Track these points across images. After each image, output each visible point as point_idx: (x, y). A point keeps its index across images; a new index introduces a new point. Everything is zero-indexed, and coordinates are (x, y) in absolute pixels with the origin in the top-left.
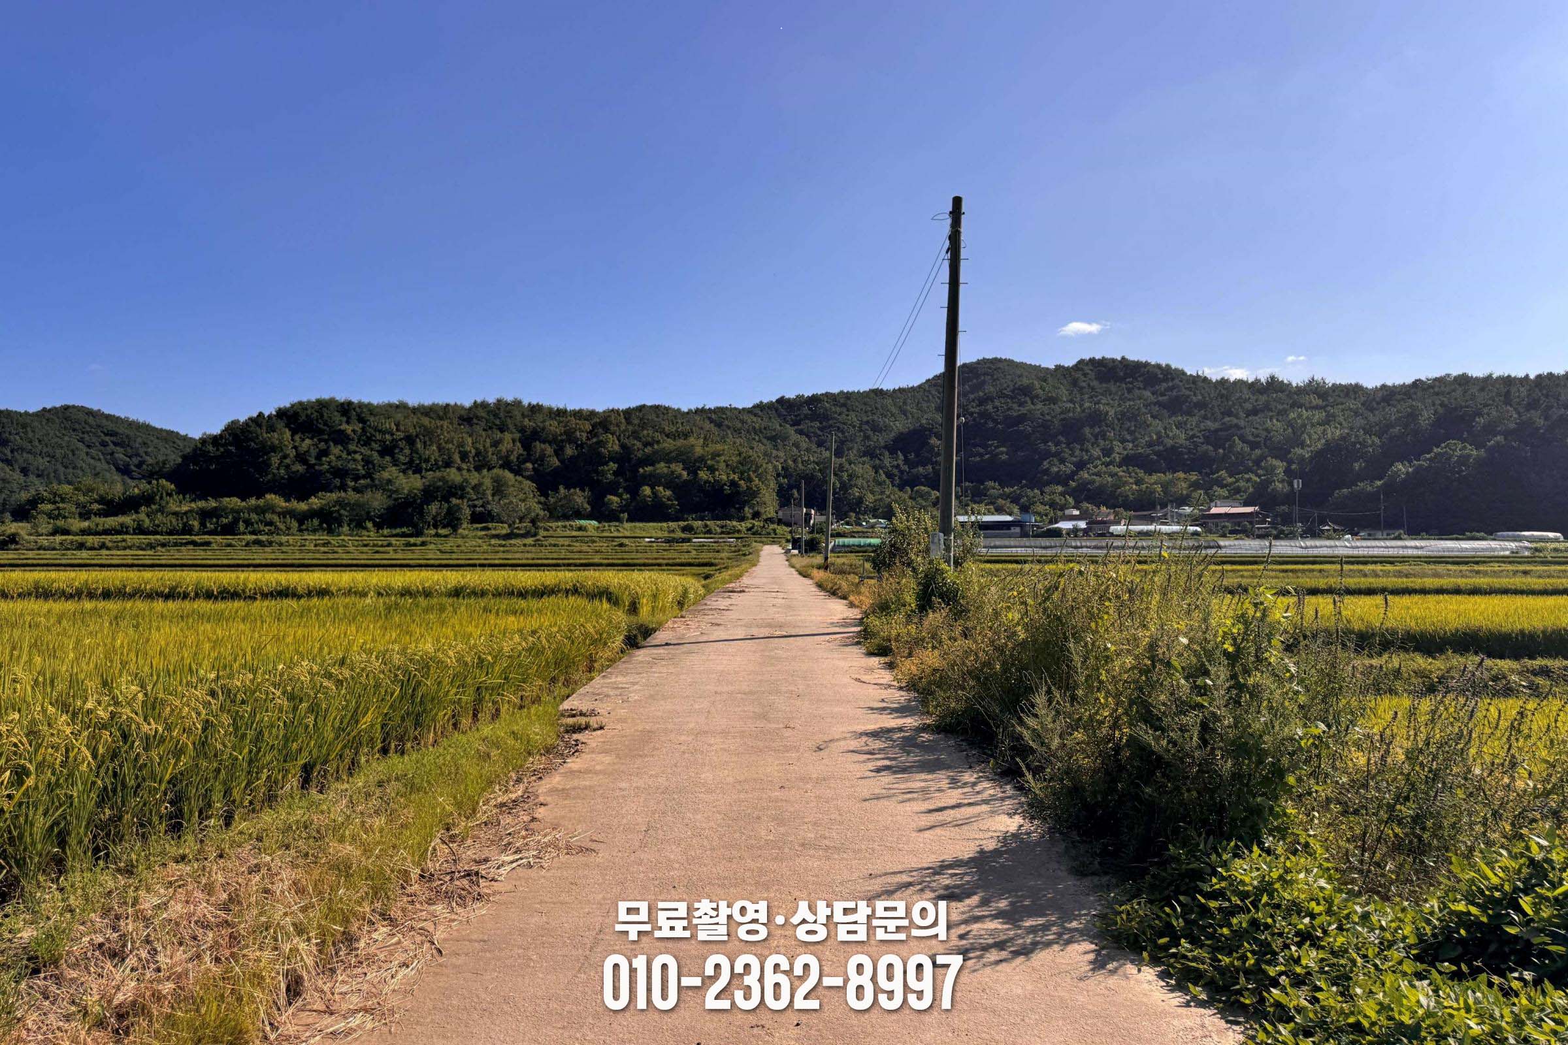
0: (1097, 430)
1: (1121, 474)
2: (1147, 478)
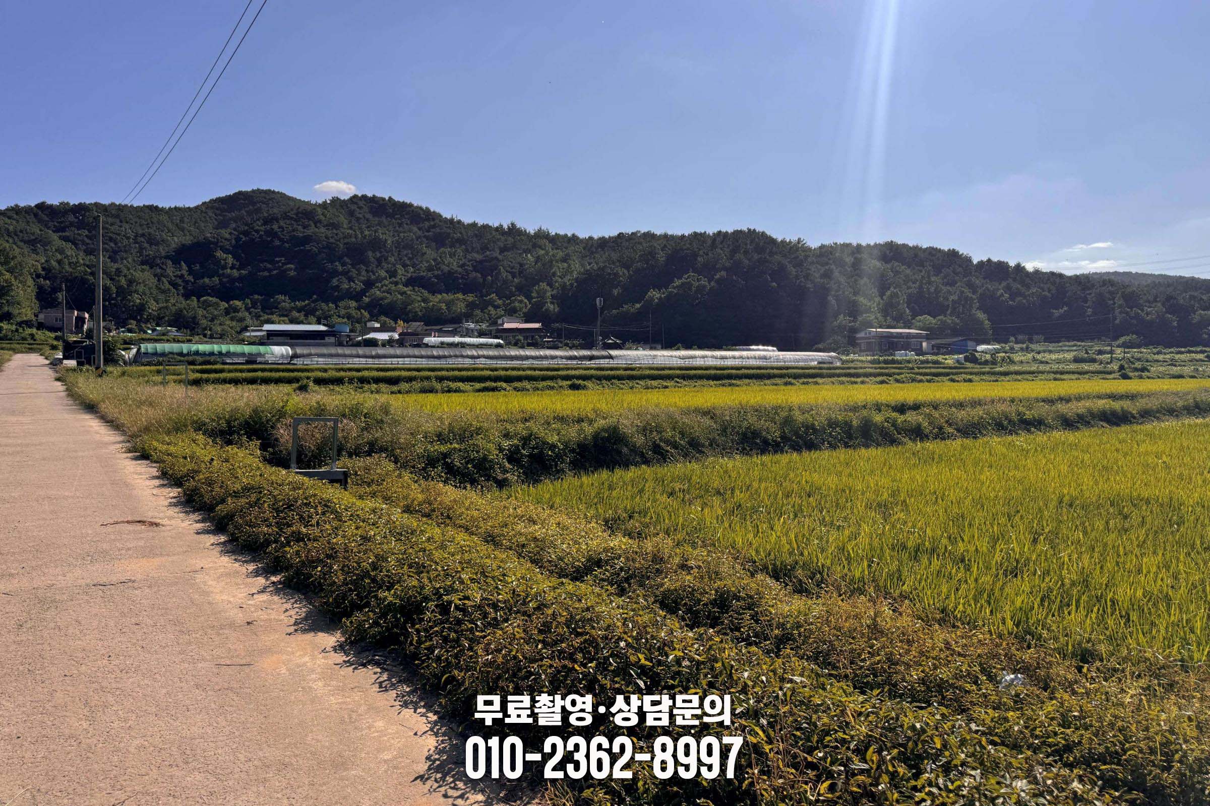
0: (378, 255)
1: (409, 292)
2: (431, 297)
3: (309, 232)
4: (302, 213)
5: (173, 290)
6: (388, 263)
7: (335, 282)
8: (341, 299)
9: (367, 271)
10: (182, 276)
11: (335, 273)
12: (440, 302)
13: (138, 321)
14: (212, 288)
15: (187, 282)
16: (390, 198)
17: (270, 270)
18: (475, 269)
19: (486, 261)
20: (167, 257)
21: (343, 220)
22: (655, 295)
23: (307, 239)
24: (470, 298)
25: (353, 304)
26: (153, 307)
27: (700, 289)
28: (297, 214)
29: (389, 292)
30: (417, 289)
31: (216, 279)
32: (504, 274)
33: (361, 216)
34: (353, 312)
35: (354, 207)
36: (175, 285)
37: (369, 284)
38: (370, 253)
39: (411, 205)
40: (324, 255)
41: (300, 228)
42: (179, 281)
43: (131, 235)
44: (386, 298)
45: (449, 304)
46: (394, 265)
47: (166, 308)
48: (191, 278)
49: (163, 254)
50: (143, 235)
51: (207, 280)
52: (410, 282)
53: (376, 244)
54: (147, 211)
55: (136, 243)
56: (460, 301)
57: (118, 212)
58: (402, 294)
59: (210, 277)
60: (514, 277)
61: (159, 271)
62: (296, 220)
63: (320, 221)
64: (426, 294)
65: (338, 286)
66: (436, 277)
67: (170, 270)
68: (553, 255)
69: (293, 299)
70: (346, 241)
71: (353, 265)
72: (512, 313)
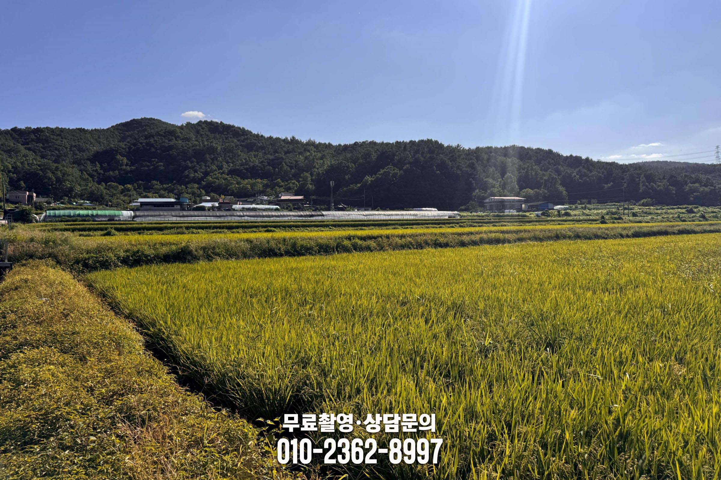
0: (212, 156)
1: (229, 179)
2: (242, 181)
3: (171, 143)
4: (168, 132)
5: (90, 179)
6: (218, 161)
7: (186, 173)
8: (188, 183)
9: (206, 166)
10: (96, 171)
11: (187, 168)
12: (247, 184)
13: (69, 197)
14: (115, 178)
15: (99, 174)
16: (221, 122)
17: (148, 166)
18: (269, 164)
19: (275, 160)
20: (88, 159)
21: (192, 136)
22: (369, 179)
23: (171, 148)
24: (265, 181)
25: (196, 186)
26: (78, 189)
27: (395, 175)
28: (165, 133)
29: (217, 178)
30: (234, 176)
31: (117, 172)
32: (285, 167)
33: (203, 133)
34: (196, 191)
35: (200, 128)
36: (92, 176)
37: (206, 174)
38: (207, 156)
39: (233, 126)
40: (180, 157)
41: (167, 141)
42: (95, 173)
43: (68, 146)
44: (215, 182)
45: (252, 185)
46: (221, 162)
47: (86, 189)
48: (102, 172)
49: (86, 157)
50: (75, 146)
51: (111, 173)
52: (231, 172)
53: (212, 150)
54: (78, 131)
55: (71, 150)
56: (260, 183)
57: (60, 132)
58: (225, 179)
59: (113, 170)
60: (291, 169)
61: (83, 167)
62: (164, 137)
63: (179, 137)
64: (239, 179)
65: (188, 175)
66: (246, 169)
67: (89, 167)
68: (315, 156)
69: (162, 183)
70: (194, 148)
71: (198, 163)
72: (288, 190)
